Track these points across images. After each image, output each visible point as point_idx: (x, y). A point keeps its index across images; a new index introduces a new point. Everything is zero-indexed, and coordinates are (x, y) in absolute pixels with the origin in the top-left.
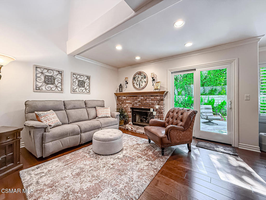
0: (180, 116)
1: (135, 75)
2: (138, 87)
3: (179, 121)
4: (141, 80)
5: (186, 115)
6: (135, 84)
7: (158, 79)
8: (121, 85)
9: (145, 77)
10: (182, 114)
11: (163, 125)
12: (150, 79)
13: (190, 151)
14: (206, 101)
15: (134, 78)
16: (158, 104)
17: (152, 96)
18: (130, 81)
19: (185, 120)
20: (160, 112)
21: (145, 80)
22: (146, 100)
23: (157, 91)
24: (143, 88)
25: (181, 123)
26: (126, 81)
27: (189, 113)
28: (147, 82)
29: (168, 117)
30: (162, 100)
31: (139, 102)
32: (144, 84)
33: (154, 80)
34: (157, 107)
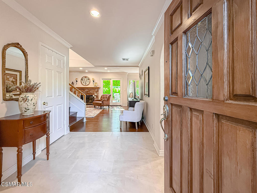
0: (106, 97)
1: (83, 78)
2: (84, 84)
3: (106, 98)
4: (86, 81)
5: (108, 96)
6: (82, 83)
7: (96, 81)
8: (73, 82)
9: (89, 79)
10: (106, 96)
11: (100, 101)
12: (92, 81)
13: (109, 108)
14: (118, 91)
15: (82, 79)
16: (96, 93)
17: (93, 89)
18: (79, 80)
19: (107, 98)
20: (97, 97)
21: (89, 81)
22: (90, 91)
23: (95, 87)
24: (88, 85)
25: (106, 99)
26: (76, 81)
27: (109, 95)
28: (90, 82)
29: (101, 97)
30: (98, 91)
31: (86, 92)
32: (88, 83)
33: (94, 81)
34: (96, 94)
